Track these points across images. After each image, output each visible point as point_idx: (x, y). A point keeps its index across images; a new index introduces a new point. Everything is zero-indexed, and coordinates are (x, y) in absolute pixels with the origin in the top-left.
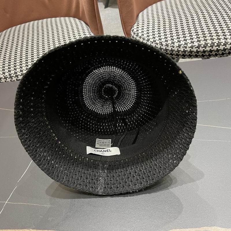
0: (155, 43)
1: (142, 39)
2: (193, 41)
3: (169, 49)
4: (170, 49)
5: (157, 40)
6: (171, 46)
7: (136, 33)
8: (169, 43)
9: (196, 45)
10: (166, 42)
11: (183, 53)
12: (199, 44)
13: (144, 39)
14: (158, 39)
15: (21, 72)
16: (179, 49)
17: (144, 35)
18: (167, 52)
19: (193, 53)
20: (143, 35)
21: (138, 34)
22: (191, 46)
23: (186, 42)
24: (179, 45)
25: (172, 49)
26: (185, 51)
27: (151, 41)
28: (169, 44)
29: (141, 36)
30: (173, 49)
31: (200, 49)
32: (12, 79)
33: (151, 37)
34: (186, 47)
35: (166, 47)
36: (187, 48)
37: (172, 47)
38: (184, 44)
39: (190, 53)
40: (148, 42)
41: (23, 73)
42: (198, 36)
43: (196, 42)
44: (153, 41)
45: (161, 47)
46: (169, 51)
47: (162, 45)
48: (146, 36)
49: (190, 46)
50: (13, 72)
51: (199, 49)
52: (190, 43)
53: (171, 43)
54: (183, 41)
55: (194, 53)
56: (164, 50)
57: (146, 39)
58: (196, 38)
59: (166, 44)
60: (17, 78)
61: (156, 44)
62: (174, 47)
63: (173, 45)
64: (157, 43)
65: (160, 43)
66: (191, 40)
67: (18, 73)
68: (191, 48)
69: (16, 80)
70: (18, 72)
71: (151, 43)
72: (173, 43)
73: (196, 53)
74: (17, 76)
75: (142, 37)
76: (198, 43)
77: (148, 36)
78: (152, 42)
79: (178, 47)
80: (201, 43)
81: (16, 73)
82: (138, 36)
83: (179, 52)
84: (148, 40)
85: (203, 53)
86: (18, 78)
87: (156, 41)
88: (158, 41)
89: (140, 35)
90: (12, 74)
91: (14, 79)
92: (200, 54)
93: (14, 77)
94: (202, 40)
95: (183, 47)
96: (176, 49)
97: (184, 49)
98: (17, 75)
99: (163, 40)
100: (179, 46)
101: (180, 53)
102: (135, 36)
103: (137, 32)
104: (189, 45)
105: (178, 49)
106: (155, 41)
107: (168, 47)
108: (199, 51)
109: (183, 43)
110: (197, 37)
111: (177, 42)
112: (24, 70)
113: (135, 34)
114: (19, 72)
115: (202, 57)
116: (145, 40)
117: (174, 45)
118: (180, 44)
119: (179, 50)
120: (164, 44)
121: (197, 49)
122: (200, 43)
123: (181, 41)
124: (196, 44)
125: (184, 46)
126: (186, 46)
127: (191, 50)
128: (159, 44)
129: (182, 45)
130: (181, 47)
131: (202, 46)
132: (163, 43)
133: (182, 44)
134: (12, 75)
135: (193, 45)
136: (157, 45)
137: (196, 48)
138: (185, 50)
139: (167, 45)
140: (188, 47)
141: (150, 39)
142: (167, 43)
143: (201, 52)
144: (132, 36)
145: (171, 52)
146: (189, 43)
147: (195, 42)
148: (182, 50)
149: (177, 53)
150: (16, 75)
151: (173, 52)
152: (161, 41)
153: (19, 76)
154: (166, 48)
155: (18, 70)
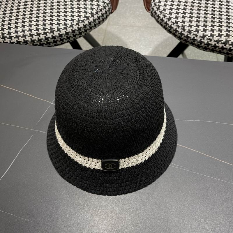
0: (176, 25)
1: (163, 15)
2: (221, 34)
3: (190, 36)
4: (192, 37)
5: (179, 21)
6: (194, 34)
7: (157, 4)
8: (193, 30)
9: (223, 41)
10: (189, 28)
11: (206, 46)
12: (226, 40)
13: (165, 16)
14: (181, 21)
15: (16, 34)
16: (203, 40)
17: (167, 10)
18: (188, 39)
19: (217, 48)
20: (165, 10)
21: (159, 6)
22: (217, 40)
23: (213, 34)
24: (203, 34)
25: (194, 37)
26: (208, 44)
27: (173, 21)
28: (192, 32)
29: (162, 11)
30: (196, 38)
31: (227, 46)
32: (5, 40)
33: (174, 16)
34: (211, 40)
35: (188, 33)
36: (212, 42)
37: (195, 36)
38: (209, 35)
39: (213, 48)
40: (169, 21)
41: (18, 35)
42: (229, 29)
43: (224, 36)
44: (174, 22)
45: (182, 32)
46: (191, 39)
47: (184, 30)
48: (168, 13)
49: (215, 40)
50: (6, 31)
51: (225, 45)
52: (217, 36)
53: (195, 30)
54: (209, 31)
55: (219, 48)
56: (185, 36)
57: (168, 16)
58: (225, 31)
59: (189, 29)
60: (10, 40)
61: (177, 27)
62: (197, 36)
63: (196, 33)
64: (179, 25)
65: (182, 26)
66: (219, 32)
67: (12, 35)
68: (216, 43)
69: (9, 42)
70: (12, 32)
71: (172, 24)
72: (197, 31)
73: (221, 50)
74: (11, 38)
75: (163, 13)
76: (227, 38)
77: (170, 14)
78: (174, 24)
79: (202, 37)
80: (230, 39)
81: (9, 33)
82: (159, 10)
83: (201, 44)
84: (170, 19)
85: (228, 51)
86: (12, 39)
87: (179, 23)
88: (181, 24)
89: (162, 8)
90: (6, 33)
91: (7, 40)
92: (225, 51)
93: (8, 38)
94: (231, 35)
95: (207, 39)
96: (199, 39)
97: (208, 42)
98: (11, 36)
99: (187, 24)
100: (204, 37)
101: (203, 45)
102: (155, 9)
103: (159, 3)
104: (216, 38)
105: (201, 40)
106: (177, 22)
107: (190, 34)
108: (225, 48)
109: (208, 33)
110: (227, 29)
111: (202, 30)
112: (19, 31)
113: (156, 6)
114: (14, 33)
115: (226, 55)
116: (166, 18)
117: (198, 34)
118: (205, 34)
119: (202, 42)
120: (187, 29)
121: (223, 45)
122: (228, 39)
123: (207, 31)
124: (224, 39)
125: (209, 38)
126: (211, 38)
127: (215, 44)
128: (180, 28)
129: (207, 37)
130: (205, 38)
131: (230, 43)
132: (186, 27)
133: (207, 35)
134: (5, 35)
135: (220, 39)
136: (179, 28)
137: (222, 43)
138: (210, 43)
139: (190, 32)
140: (213, 40)
141: (172, 18)
142: (191, 29)
143: (227, 49)
144: (152, 7)
145: (192, 41)
146: (215, 35)
147: (222, 36)
148: (206, 42)
149: (199, 43)
150: (9, 36)
151: (194, 41)
152: (184, 25)
153: (13, 38)
154: (188, 35)
155: (13, 30)
